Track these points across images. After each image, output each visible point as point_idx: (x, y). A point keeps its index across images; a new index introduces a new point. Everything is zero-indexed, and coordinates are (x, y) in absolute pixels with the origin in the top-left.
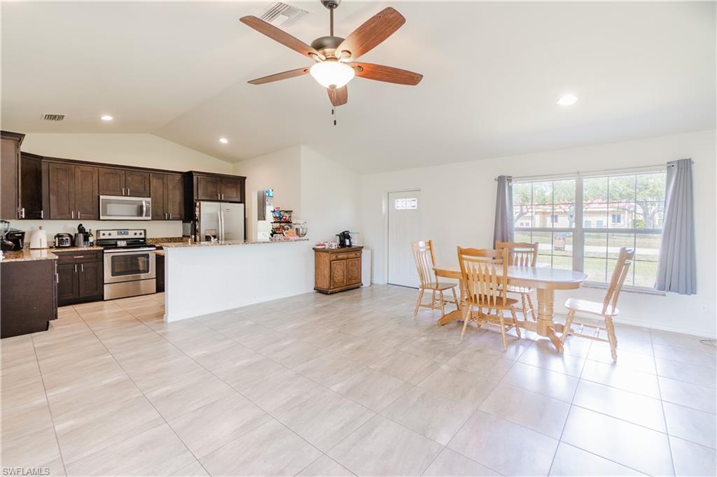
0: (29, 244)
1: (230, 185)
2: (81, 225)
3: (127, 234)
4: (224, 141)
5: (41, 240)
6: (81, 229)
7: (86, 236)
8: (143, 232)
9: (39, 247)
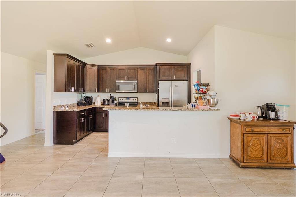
0: (95, 102)
1: (179, 69)
2: (111, 95)
3: (130, 100)
4: (169, 40)
5: (98, 101)
6: (111, 97)
7: (114, 100)
8: (136, 99)
9: (97, 104)
